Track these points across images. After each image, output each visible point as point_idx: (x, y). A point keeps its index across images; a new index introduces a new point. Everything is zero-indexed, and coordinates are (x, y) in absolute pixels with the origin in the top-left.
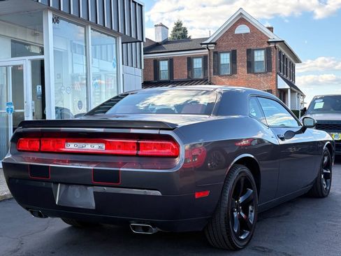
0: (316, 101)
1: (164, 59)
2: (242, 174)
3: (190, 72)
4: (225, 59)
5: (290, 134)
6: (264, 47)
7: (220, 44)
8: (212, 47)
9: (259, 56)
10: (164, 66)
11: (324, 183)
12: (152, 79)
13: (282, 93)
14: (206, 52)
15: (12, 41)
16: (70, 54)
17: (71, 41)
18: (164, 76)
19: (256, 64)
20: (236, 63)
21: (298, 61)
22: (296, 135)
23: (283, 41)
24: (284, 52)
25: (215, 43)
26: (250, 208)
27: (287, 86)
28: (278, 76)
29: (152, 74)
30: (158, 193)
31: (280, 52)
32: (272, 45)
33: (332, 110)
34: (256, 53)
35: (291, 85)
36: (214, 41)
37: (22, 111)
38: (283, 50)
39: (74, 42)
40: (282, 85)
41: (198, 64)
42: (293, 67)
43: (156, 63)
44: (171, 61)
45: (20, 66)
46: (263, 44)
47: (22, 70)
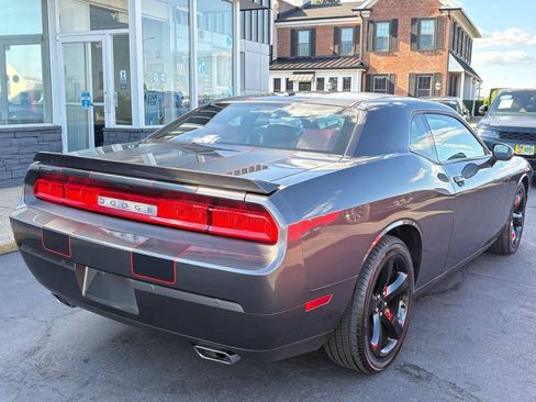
0: (503, 97)
1: (304, 29)
2: (392, 254)
3: (337, 47)
4: (383, 30)
5: (472, 169)
6: (435, 15)
7: (376, 10)
8: (367, 14)
9: (428, 28)
10: (304, 38)
11: (513, 232)
12: (287, 54)
13: (454, 77)
14: (358, 20)
15: (91, 6)
16: (172, 25)
17: (174, 7)
18: (303, 51)
19: (422, 39)
20: (396, 36)
21: (477, 35)
22: (480, 171)
23: (460, 9)
24: (461, 23)
25: (371, 10)
26: (401, 303)
27: (460, 69)
28: (451, 56)
29: (289, 47)
30: (238, 308)
31: (455, 23)
32: (445, 14)
33: (523, 110)
34: (423, 24)
35: (466, 67)
36: (369, 7)
37: (101, 104)
38: (459, 21)
39: (178, 8)
40: (455, 67)
41: (347, 36)
42: (470, 43)
43: (294, 33)
44: (313, 31)
45: (98, 43)
46: (434, 12)
47: (101, 49)
